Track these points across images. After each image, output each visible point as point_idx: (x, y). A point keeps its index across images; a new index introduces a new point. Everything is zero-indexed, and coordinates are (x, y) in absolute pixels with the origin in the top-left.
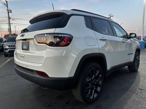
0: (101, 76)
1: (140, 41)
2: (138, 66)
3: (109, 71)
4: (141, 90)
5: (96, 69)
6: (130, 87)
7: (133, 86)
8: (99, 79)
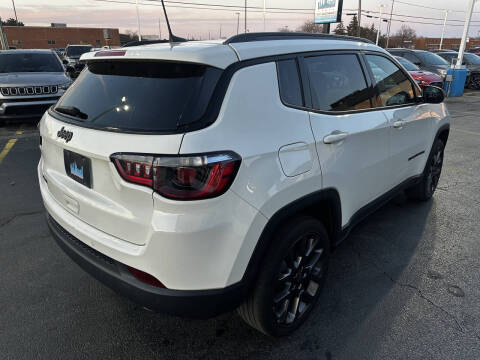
0: (320, 251)
1: (452, 67)
2: (435, 183)
3: (347, 228)
4: (436, 278)
5: (309, 238)
6: (403, 267)
7: (412, 262)
8: (316, 261)
